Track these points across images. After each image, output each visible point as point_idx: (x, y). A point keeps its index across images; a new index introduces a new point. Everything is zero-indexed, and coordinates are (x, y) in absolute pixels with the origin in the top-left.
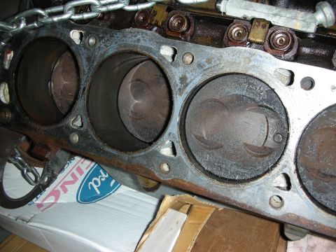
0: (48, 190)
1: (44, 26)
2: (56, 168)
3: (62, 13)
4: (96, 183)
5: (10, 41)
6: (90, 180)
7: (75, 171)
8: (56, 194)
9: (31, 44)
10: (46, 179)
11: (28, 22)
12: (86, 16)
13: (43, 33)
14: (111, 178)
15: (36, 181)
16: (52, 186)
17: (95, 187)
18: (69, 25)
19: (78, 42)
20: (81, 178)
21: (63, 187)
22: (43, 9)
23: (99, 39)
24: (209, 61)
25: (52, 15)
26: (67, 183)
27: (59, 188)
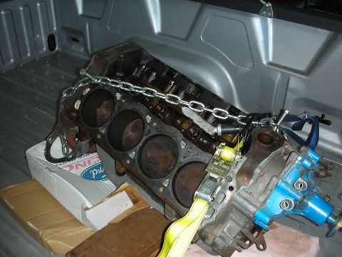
0: (68, 163)
1: (107, 85)
2: (78, 153)
3: (117, 84)
4: (95, 172)
5: (91, 84)
6: (92, 169)
7: (86, 161)
8: (71, 167)
9: (98, 90)
10: (71, 156)
11: (102, 81)
12: (126, 89)
13: (106, 88)
14: (104, 173)
15: (66, 154)
16: (71, 162)
17: (94, 174)
18: (118, 90)
19: (118, 99)
20: (88, 166)
21: (76, 165)
22: (110, 79)
23: (126, 101)
24: (161, 128)
25: (113, 83)
26: (80, 165)
27: (74, 165)
